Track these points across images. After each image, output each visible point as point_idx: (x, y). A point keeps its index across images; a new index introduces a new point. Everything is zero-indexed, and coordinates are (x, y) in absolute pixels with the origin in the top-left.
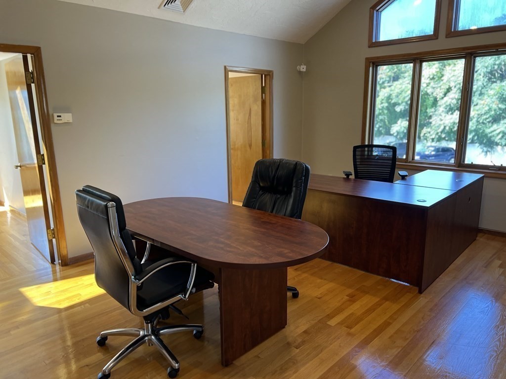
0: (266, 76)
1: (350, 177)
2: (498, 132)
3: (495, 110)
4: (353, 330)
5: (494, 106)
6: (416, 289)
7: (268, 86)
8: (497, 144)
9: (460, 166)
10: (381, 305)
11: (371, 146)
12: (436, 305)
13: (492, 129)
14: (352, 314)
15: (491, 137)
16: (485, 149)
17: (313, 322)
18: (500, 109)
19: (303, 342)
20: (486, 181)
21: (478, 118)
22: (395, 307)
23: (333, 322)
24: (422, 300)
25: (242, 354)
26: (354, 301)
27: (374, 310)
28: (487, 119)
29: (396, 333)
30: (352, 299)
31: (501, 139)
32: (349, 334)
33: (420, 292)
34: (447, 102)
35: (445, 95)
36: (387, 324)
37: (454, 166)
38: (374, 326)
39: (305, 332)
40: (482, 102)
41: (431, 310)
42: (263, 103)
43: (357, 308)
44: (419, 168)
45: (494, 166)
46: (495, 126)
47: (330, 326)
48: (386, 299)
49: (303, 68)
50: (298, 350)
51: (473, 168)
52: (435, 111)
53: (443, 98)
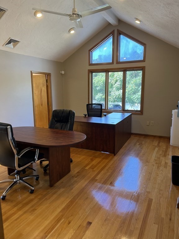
0: (48, 75)
1: (86, 116)
2: (136, 97)
3: (134, 89)
4: (94, 170)
5: (134, 88)
6: (113, 154)
7: (49, 79)
8: (136, 103)
9: (124, 111)
10: (102, 161)
11: (92, 104)
12: (120, 158)
13: (133, 97)
14: (93, 165)
15: (133, 100)
16: (131, 105)
17: (80, 169)
18: (136, 89)
19: (78, 175)
20: (133, 116)
21: (128, 92)
22: (107, 161)
23: (87, 168)
24: (116, 158)
25: (56, 182)
26: (93, 161)
27: (100, 162)
28: (131, 93)
29: (108, 168)
30: (92, 160)
31: (137, 101)
32: (93, 171)
33: (115, 155)
34: (116, 86)
35: (116, 83)
36: (105, 166)
37: (122, 111)
38: (101, 168)
39: (78, 172)
40: (129, 86)
41: (119, 160)
42: (47, 86)
43: (94, 163)
44: (110, 112)
45: (135, 110)
46: (134, 96)
47: (86, 169)
48: (103, 159)
49: (63, 72)
50: (76, 178)
51: (128, 111)
52: (112, 90)
53: (114, 84)
